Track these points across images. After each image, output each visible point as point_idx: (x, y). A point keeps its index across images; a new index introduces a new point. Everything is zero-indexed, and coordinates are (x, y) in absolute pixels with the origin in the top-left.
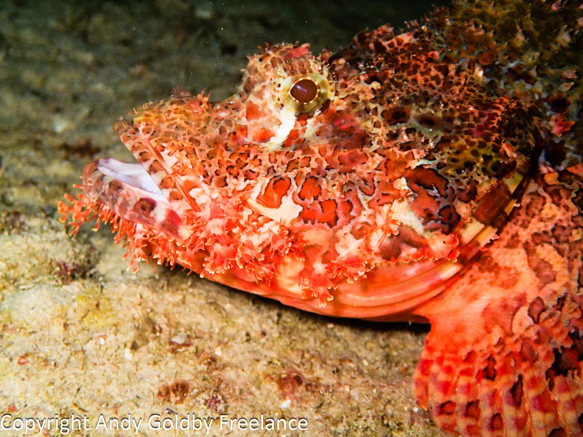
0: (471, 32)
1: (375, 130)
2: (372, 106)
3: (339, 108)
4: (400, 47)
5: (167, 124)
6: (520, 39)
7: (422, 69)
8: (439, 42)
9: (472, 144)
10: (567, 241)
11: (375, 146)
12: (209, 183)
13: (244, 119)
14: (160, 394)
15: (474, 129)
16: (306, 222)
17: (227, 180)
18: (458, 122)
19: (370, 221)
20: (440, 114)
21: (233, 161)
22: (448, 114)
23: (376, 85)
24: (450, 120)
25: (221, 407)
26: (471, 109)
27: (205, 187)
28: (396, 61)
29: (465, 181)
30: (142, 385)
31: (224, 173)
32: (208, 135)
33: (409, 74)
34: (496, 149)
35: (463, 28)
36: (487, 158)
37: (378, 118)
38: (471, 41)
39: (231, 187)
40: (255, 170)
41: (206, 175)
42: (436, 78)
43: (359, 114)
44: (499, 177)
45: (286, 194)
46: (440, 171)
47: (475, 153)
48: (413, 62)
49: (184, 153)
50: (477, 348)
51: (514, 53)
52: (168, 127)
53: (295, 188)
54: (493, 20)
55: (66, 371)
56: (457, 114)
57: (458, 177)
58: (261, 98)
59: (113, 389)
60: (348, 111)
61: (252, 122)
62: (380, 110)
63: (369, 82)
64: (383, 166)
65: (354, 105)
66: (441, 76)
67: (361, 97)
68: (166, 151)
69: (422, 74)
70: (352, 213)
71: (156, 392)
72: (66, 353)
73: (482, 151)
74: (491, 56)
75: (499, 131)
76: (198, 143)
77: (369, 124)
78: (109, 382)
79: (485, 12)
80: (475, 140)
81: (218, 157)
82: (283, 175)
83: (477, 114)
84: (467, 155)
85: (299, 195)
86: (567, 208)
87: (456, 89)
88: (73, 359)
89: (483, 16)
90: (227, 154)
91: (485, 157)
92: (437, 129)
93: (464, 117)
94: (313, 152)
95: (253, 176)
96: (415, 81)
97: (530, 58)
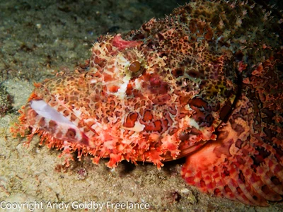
0: (200, 23)
1: (170, 81)
2: (166, 69)
3: (151, 72)
4: (171, 35)
5: (70, 92)
6: (221, 25)
7: (183, 46)
8: (186, 30)
9: (215, 83)
10: (246, 114)
11: (172, 90)
12: (100, 121)
13: (103, 82)
14: (56, 169)
15: (214, 76)
16: (147, 132)
17: (108, 119)
18: (206, 73)
19: (176, 127)
20: (197, 69)
21: (108, 108)
22: (201, 69)
23: (165, 58)
24: (202, 72)
25: (85, 174)
26: (210, 65)
27: (99, 124)
28: (170, 43)
29: (215, 102)
30: (47, 165)
31: (106, 115)
32: (91, 95)
33: (178, 49)
34: (225, 84)
35: (196, 21)
36: (222, 89)
37: (170, 75)
38: (201, 28)
39: (111, 122)
40: (120, 111)
41: (98, 118)
42: (190, 50)
43: (161, 74)
44: (228, 97)
45: (136, 120)
46: (204, 99)
47: (217, 87)
48: (178, 43)
49: (84, 108)
50: (216, 165)
51: (220, 32)
52: (71, 94)
53: (140, 117)
54: (209, 16)
55: (10, 160)
56: (204, 69)
57: (212, 100)
58: (113, 72)
59: (33, 167)
60: (156, 74)
61: (108, 83)
62: (170, 70)
63: (161, 56)
64: (178, 100)
65: (158, 70)
66: (192, 49)
67: (160, 65)
68: (75, 108)
69: (184, 48)
70: (169, 125)
71: (54, 168)
72: (9, 151)
73: (219, 86)
74: (210, 35)
75: (224, 74)
76: (88, 101)
77: (167, 79)
78: (31, 164)
79: (204, 12)
80: (216, 81)
81: (101, 107)
82: (134, 111)
83: (213, 67)
84: (214, 88)
85: (143, 120)
86: (245, 100)
87: (200, 54)
88: (12, 154)
89: (204, 14)
90: (104, 105)
91: (221, 88)
92: (198, 77)
93: (208, 70)
94: (145, 98)
95: (119, 114)
96: (181, 52)
97: (226, 34)
